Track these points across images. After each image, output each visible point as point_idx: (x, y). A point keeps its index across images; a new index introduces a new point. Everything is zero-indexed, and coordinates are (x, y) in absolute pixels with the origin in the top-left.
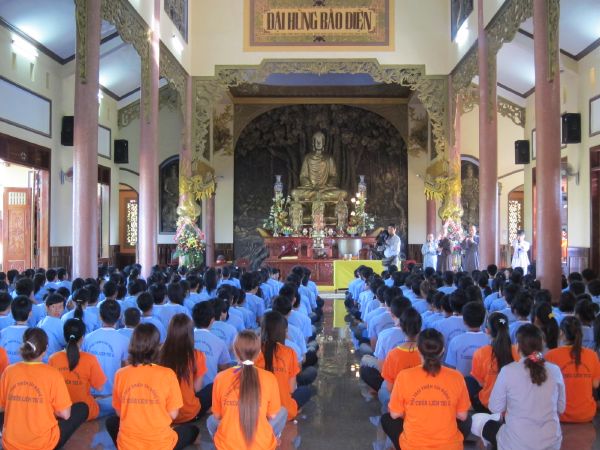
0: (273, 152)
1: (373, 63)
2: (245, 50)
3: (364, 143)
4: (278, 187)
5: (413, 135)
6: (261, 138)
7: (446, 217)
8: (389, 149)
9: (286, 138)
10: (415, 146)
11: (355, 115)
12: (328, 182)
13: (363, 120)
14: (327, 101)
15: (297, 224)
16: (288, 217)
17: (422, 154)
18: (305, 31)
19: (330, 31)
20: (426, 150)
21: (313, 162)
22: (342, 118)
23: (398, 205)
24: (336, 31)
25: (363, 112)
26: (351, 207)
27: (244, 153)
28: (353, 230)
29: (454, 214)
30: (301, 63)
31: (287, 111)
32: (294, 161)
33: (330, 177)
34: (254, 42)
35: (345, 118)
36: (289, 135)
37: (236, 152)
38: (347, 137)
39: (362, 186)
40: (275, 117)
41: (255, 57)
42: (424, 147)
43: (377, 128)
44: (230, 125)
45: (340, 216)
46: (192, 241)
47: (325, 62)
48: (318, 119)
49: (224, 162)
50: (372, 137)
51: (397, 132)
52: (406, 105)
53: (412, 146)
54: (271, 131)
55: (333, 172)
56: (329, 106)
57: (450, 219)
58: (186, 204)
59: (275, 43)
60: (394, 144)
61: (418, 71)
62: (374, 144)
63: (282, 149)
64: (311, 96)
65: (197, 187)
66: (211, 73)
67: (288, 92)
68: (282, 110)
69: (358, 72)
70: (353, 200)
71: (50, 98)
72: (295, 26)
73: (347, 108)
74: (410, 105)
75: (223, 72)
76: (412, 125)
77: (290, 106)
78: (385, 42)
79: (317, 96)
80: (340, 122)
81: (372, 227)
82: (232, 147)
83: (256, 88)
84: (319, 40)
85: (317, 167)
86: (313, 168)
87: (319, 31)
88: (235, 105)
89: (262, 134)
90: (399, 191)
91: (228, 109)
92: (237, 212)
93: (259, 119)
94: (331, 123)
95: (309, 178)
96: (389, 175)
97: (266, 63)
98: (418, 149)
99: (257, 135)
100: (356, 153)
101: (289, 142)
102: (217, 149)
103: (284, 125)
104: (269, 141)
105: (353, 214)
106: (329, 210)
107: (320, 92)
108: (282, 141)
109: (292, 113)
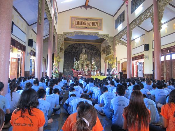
0: (72, 53)
1: (98, 33)
2: (70, 29)
3: (92, 52)
4: (75, 60)
5: (102, 50)
6: (70, 50)
7: (113, 67)
9: (75, 50)
10: (103, 53)
11: (90, 46)
12: (86, 60)
13: (92, 47)
14: (84, 43)
15: (80, 68)
16: (78, 66)
17: (104, 54)
18: (83, 26)
19: (88, 26)
20: (105, 54)
21: (82, 55)
22: (87, 46)
23: (99, 65)
24: (90, 26)
25: (92, 45)
26: (92, 65)
27: (66, 53)
28: (93, 70)
30: (82, 32)
32: (77, 55)
33: (86, 59)
34: (72, 27)
35: (88, 46)
36: (76, 50)
37: (64, 53)
38: (88, 50)
39: (93, 60)
40: (73, 46)
41: (72, 31)
43: (95, 49)
44: (63, 47)
46: (57, 71)
47: (87, 33)
48: (82, 46)
49: (62, 55)
50: (94, 51)
51: (99, 50)
52: (101, 44)
53: (102, 53)
54: (72, 48)
56: (85, 44)
58: (55, 63)
59: (76, 28)
61: (107, 36)
62: (94, 52)
63: (74, 53)
64: (81, 41)
65: (58, 59)
66: (62, 34)
67: (76, 40)
68: (75, 44)
69: (95, 35)
70: (92, 63)
71: (26, 34)
72: (81, 24)
73: (88, 44)
75: (65, 34)
76: (102, 49)
77: (76, 43)
78: (101, 29)
79: (82, 42)
80: (87, 47)
82: (64, 52)
83: (69, 39)
84: (86, 28)
85: (83, 56)
86: (82, 56)
87: (86, 26)
88: (65, 43)
90: (99, 62)
91: (63, 43)
92: (64, 66)
93: (70, 46)
95: (81, 59)
96: (97, 59)
97: (75, 32)
99: (69, 49)
100: (90, 54)
101: (76, 51)
102: (60, 52)
103: (75, 47)
104: (72, 51)
106: (87, 65)
107: (83, 41)
108: (74, 51)
109: (77, 45)
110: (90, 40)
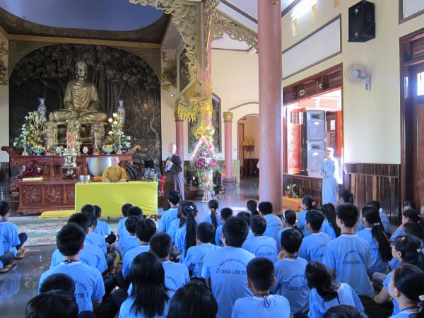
0: (45, 83)
3: (125, 78)
4: (41, 109)
5: (165, 73)
6: (34, 70)
7: (199, 135)
8: (146, 84)
9: (57, 72)
10: (166, 83)
11: (117, 55)
13: (124, 59)
14: (94, 42)
15: (51, 142)
17: (172, 88)
20: (176, 87)
21: (75, 87)
22: (106, 57)
23: (153, 130)
25: (124, 53)
26: (108, 127)
27: (18, 83)
28: (108, 148)
29: (207, 132)
31: (58, 49)
35: (109, 57)
36: (60, 70)
37: (11, 82)
38: (110, 73)
39: (121, 110)
40: (47, 54)
42: (174, 83)
43: (136, 67)
44: (5, 59)
45: (96, 135)
50: (132, 74)
51: (152, 71)
52: (159, 49)
53: (164, 82)
54: (43, 65)
55: (95, 98)
56: (95, 46)
57: (203, 137)
60: (149, 80)
62: (133, 80)
64: (79, 37)
68: (54, 47)
70: (110, 120)
73: (110, 49)
74: (163, 50)
76: (164, 65)
77: (61, 45)
79: (84, 38)
80: (105, 60)
81: (128, 145)
82: (7, 78)
85: (80, 93)
86: (76, 93)
88: (10, 41)
89: (35, 67)
90: (154, 118)
91: (3, 43)
93: (32, 54)
94: (97, 61)
95: (72, 103)
96: (145, 105)
98: (169, 85)
99: (30, 68)
100: (119, 87)
101: (60, 75)
103: (56, 61)
104: (41, 73)
105: (110, 133)
107: (87, 34)
108: (53, 74)
109: (63, 50)
110: (115, 33)
